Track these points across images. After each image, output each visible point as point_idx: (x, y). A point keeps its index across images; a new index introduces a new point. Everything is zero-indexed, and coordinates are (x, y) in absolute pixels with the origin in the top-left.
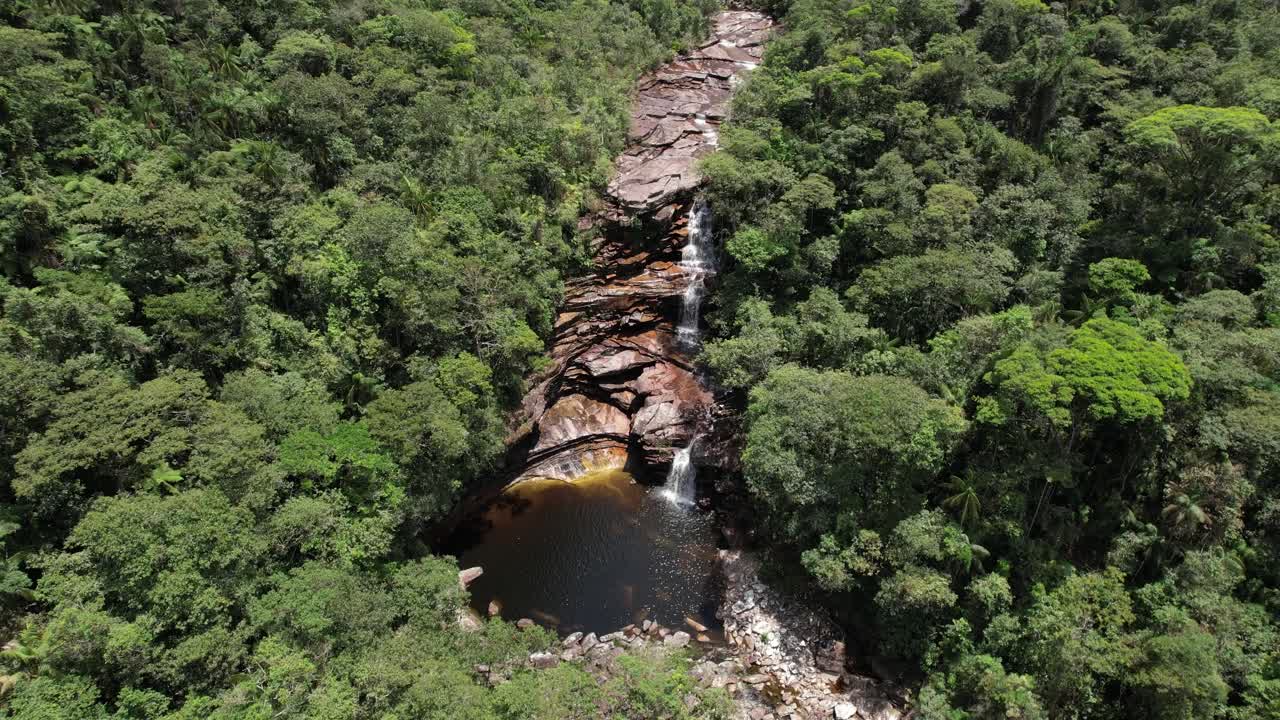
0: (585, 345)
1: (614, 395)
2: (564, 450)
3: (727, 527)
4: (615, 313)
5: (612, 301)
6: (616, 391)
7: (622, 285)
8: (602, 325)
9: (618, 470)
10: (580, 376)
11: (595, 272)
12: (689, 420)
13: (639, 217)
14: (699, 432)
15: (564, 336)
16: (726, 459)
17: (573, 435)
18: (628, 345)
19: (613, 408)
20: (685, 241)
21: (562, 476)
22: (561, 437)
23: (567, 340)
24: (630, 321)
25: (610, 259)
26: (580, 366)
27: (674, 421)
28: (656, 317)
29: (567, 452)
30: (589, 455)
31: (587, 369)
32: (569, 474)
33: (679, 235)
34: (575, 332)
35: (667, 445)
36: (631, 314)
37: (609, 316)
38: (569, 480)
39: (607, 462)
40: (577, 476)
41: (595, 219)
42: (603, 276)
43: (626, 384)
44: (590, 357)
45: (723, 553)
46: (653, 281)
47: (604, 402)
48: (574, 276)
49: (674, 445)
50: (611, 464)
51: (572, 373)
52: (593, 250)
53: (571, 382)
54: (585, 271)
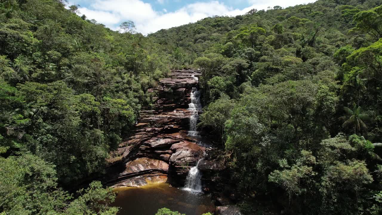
0: (149, 136)
1: (162, 155)
2: (137, 175)
3: (219, 197)
4: (162, 124)
5: (161, 119)
6: (162, 153)
7: (165, 114)
8: (156, 129)
9: (163, 183)
10: (147, 149)
11: (154, 109)
12: (196, 155)
13: (172, 88)
14: (201, 158)
15: (140, 131)
16: (215, 165)
17: (142, 169)
18: (167, 136)
19: (161, 161)
20: (190, 101)
21: (136, 185)
22: (136, 169)
23: (142, 133)
24: (169, 127)
25: (160, 104)
26: (147, 145)
27: (189, 155)
28: (179, 127)
29: (139, 177)
30: (149, 178)
31: (150, 145)
32: (140, 185)
33: (188, 99)
34: (145, 131)
35: (186, 165)
36: (169, 125)
37: (159, 126)
38: (138, 187)
39: (157, 180)
40: (143, 185)
41: (155, 90)
42: (157, 111)
43: (167, 151)
44: (151, 141)
45: (219, 207)
46: (178, 114)
47: (157, 159)
48: (146, 109)
49: (190, 165)
50: (160, 181)
51: (143, 147)
52: (153, 101)
53: (142, 151)
54: (150, 108)
